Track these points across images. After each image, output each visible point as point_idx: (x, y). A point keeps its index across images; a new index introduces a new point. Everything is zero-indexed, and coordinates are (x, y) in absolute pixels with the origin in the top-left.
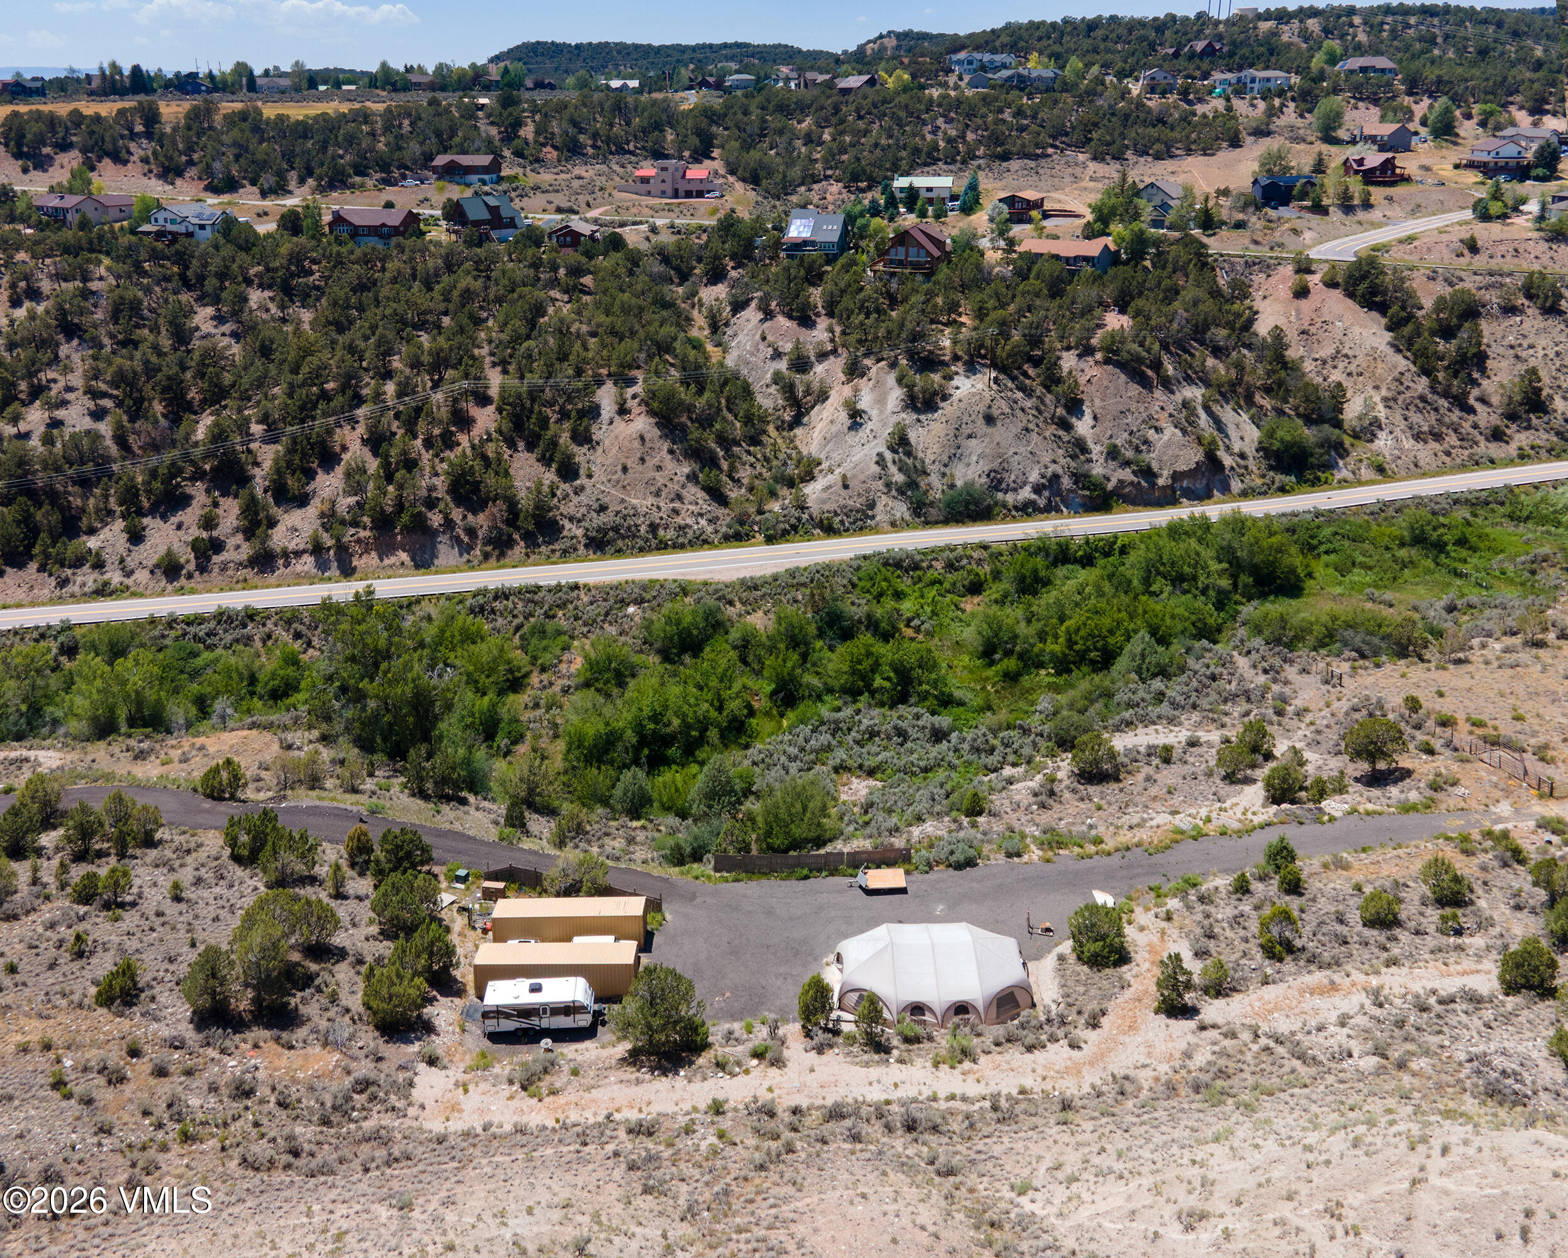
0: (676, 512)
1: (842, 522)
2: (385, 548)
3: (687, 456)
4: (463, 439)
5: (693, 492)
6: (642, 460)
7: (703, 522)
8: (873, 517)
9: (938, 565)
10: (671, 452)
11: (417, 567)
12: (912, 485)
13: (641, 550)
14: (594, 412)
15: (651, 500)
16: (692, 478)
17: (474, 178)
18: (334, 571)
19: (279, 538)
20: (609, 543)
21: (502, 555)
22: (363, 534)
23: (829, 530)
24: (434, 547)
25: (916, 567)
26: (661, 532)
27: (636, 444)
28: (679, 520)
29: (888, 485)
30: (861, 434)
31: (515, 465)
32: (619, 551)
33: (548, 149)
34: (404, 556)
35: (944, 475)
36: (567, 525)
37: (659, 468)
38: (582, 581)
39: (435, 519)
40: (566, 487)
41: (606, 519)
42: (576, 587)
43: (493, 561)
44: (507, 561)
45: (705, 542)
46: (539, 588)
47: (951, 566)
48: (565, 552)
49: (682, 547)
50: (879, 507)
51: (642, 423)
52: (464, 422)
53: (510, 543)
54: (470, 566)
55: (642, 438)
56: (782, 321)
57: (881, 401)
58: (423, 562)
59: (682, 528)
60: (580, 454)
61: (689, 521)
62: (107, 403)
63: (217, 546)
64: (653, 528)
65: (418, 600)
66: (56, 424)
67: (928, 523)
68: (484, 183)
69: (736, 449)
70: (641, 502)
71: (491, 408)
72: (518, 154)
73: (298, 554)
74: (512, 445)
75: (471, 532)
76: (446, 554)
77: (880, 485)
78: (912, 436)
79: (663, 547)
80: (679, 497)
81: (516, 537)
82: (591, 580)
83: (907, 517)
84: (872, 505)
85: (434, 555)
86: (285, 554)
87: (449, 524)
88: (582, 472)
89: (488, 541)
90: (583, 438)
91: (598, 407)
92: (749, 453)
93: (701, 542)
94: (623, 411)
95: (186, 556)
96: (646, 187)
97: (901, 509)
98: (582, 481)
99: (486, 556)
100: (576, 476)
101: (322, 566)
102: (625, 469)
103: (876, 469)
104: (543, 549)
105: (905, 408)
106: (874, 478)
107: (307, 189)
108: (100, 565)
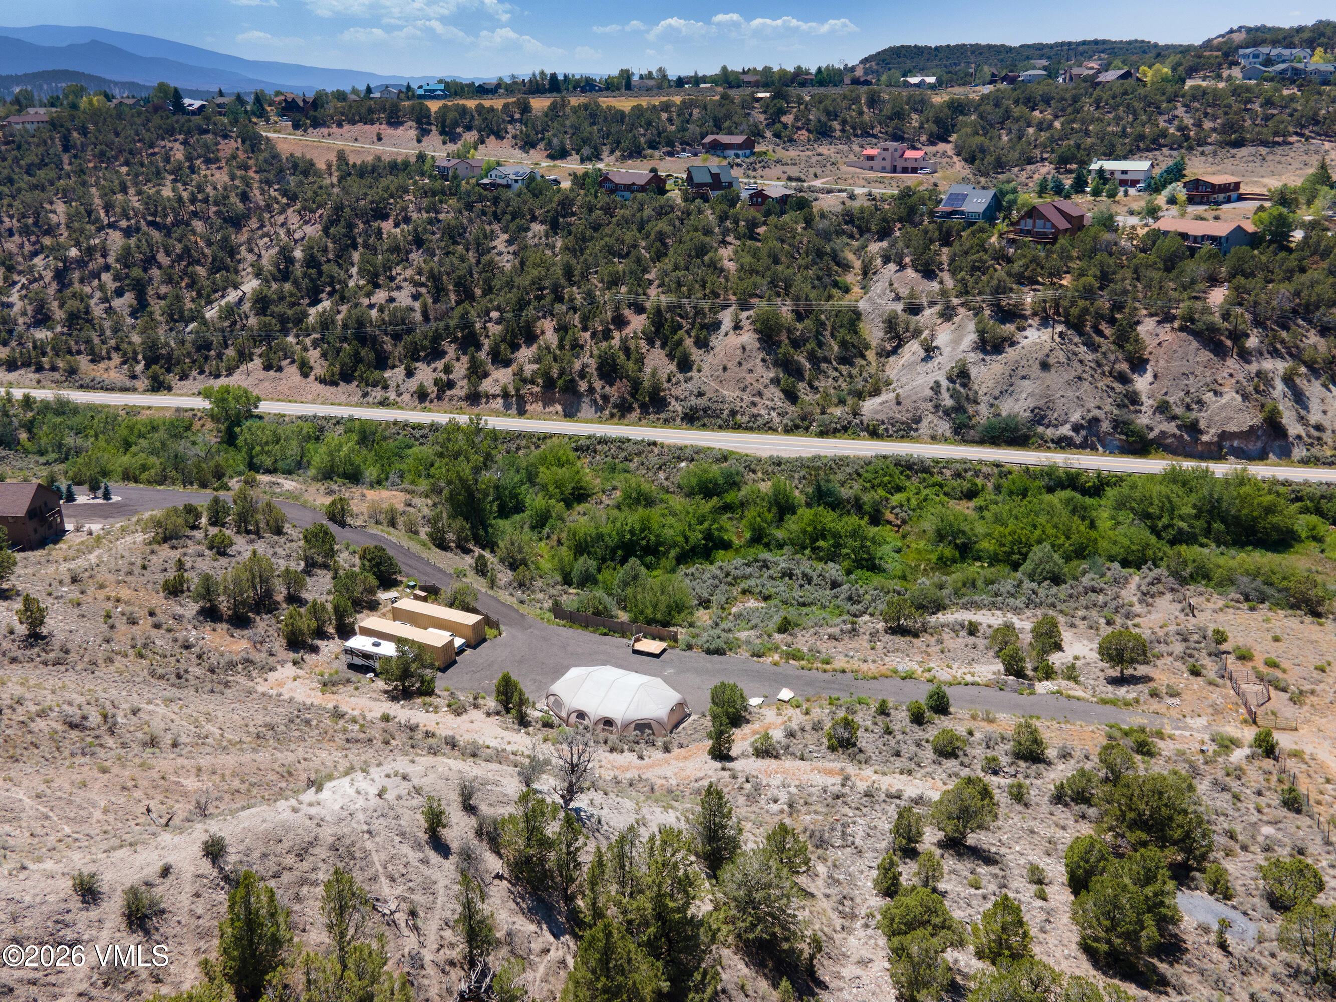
0: (754, 404)
1: (886, 430)
2: (547, 401)
3: (776, 364)
4: (617, 335)
5: (775, 393)
6: (740, 364)
7: (774, 414)
8: (917, 430)
9: (948, 473)
10: (763, 360)
11: (565, 416)
12: (959, 409)
13: (720, 427)
14: (717, 325)
15: (738, 393)
16: (776, 381)
17: (731, 153)
18: (514, 411)
19: (487, 386)
20: (698, 419)
21: (623, 416)
22: (536, 389)
23: (874, 434)
24: (579, 404)
25: (926, 470)
26: (739, 417)
27: (739, 352)
28: (755, 411)
29: (937, 407)
30: (930, 365)
31: (649, 357)
32: (704, 425)
33: (804, 132)
34: (559, 408)
35: (992, 406)
36: (673, 402)
37: (751, 371)
38: (660, 440)
39: (583, 386)
40: (680, 376)
41: (702, 402)
42: (654, 444)
43: (616, 420)
44: (626, 421)
45: (770, 428)
46: (629, 440)
47: (958, 475)
48: (666, 421)
49: (751, 429)
50: (924, 423)
51: (749, 338)
52: (620, 322)
53: (630, 409)
54: (600, 421)
55: (744, 348)
56: (910, 272)
57: (956, 341)
58: (570, 414)
59: (755, 417)
60: (696, 354)
61: (763, 412)
62: (423, 290)
63: (451, 385)
64: (733, 413)
65: (551, 436)
66: (391, 300)
67: (965, 442)
68: (738, 156)
69: (824, 366)
70: (730, 393)
71: (644, 316)
72: (777, 135)
73: (495, 396)
74: (651, 343)
75: (605, 398)
76: (587, 410)
77: (929, 406)
78: (973, 372)
79: (738, 427)
80: (760, 394)
81: (635, 405)
82: (667, 441)
83: (948, 434)
84: (918, 420)
85: (578, 410)
86: (487, 396)
87: (591, 390)
88: (695, 367)
89: (615, 406)
90: (703, 344)
91: (720, 323)
92: (836, 369)
93: (768, 428)
94: (737, 327)
95: (432, 390)
96: (870, 163)
97: (944, 427)
98: (694, 373)
99: (612, 416)
100: (690, 369)
101: (507, 407)
102: (725, 369)
103: (930, 393)
104: (652, 417)
105: (974, 349)
106: (925, 400)
107: (612, 158)
108: (386, 387)
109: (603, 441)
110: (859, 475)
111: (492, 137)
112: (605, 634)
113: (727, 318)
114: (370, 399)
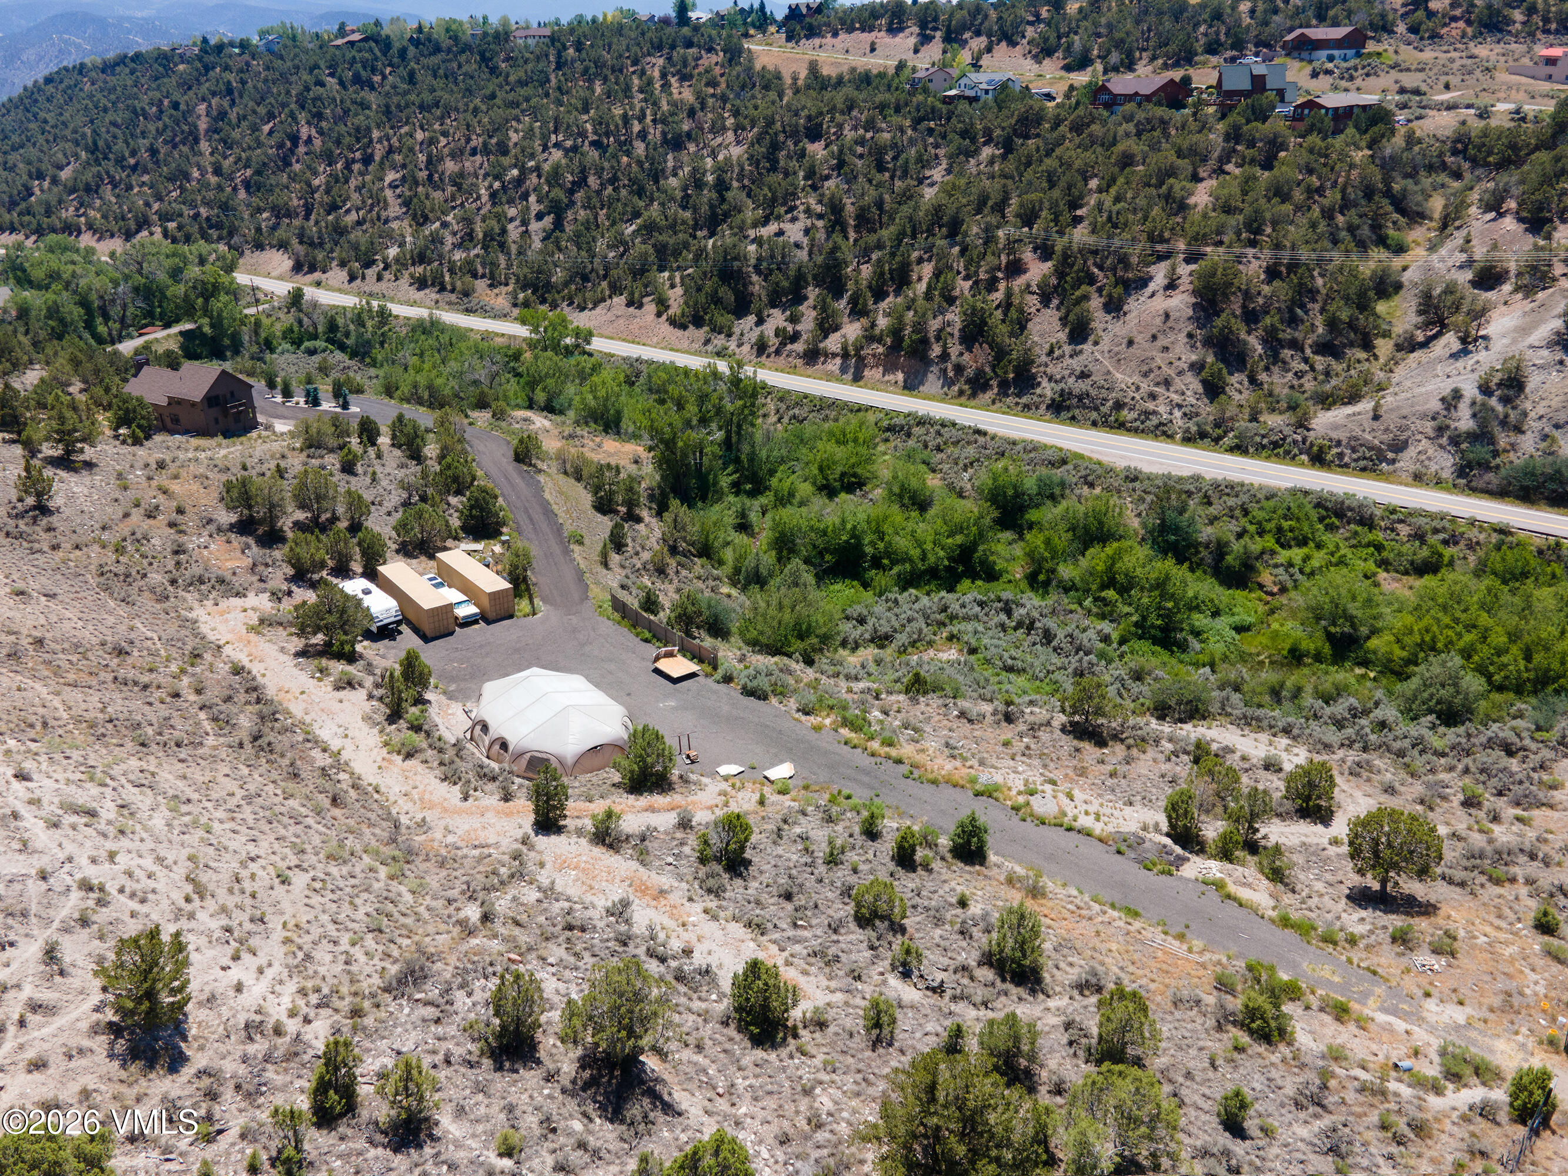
0: (1153, 396)
1: (1341, 455)
2: (890, 367)
3: (1208, 342)
4: (1002, 286)
5: (1193, 384)
6: (1154, 337)
7: (1178, 414)
8: (1393, 461)
9: (1404, 530)
10: (1190, 336)
11: (905, 388)
12: (1482, 436)
13: (1094, 424)
14: (1143, 282)
15: (1136, 378)
16: (1197, 367)
17: (1323, 54)
18: (849, 376)
19: (833, 343)
20: (1068, 408)
21: (974, 395)
22: (881, 350)
23: (1318, 459)
24: (925, 375)
25: (1367, 522)
26: (1125, 412)
27: (1158, 321)
28: (1151, 406)
29: (1441, 430)
30: (1460, 364)
31: (1037, 320)
32: (1073, 418)
33: (1461, 24)
34: (900, 376)
35: (1545, 437)
36: (1045, 383)
37: (1166, 349)
38: (991, 429)
39: (936, 350)
40: (1067, 349)
41: (1080, 386)
42: (978, 432)
43: (963, 399)
44: (973, 403)
45: (1164, 433)
46: (954, 424)
47: (1419, 536)
48: (1027, 407)
49: (1136, 431)
50: (1411, 452)
51: (1181, 302)
52: (1015, 269)
53: (985, 387)
54: (944, 399)
55: (1167, 316)
56: (1509, 223)
57: (1524, 330)
58: (910, 386)
59: (1147, 414)
60: (1099, 319)
61: (1162, 409)
62: (820, 224)
63: (795, 337)
64: (1119, 406)
66: (780, 233)
67: (1473, 490)
68: (1331, 59)
69: (1286, 353)
70: (1124, 378)
71: (1049, 264)
72: (1414, 29)
73: (834, 355)
74: (1045, 301)
75: (959, 369)
76: (933, 383)
77: (1429, 427)
78: (1533, 381)
79: (1120, 426)
80: (1167, 383)
81: (994, 383)
82: (1002, 432)
83: (1447, 474)
84: (1399, 447)
85: (922, 383)
86: (826, 355)
87: (945, 356)
88: (1092, 338)
89: (968, 381)
90: (1114, 307)
91: (1151, 278)
92: (1306, 360)
93: (1162, 432)
94: (1171, 286)
95: (774, 342)
96: (1550, 69)
97: (1444, 462)
98: (1087, 347)
99: (961, 393)
100: (1084, 340)
101: (844, 370)
102: (1130, 343)
103: (1435, 405)
104: (1010, 400)
105: (1550, 345)
106: (1423, 416)
107: (1150, 68)
108: (729, 335)
109: (923, 422)
110: (1246, 512)
111: (1004, 44)
112: (646, 641)
113: (1159, 273)
114: (710, 348)
